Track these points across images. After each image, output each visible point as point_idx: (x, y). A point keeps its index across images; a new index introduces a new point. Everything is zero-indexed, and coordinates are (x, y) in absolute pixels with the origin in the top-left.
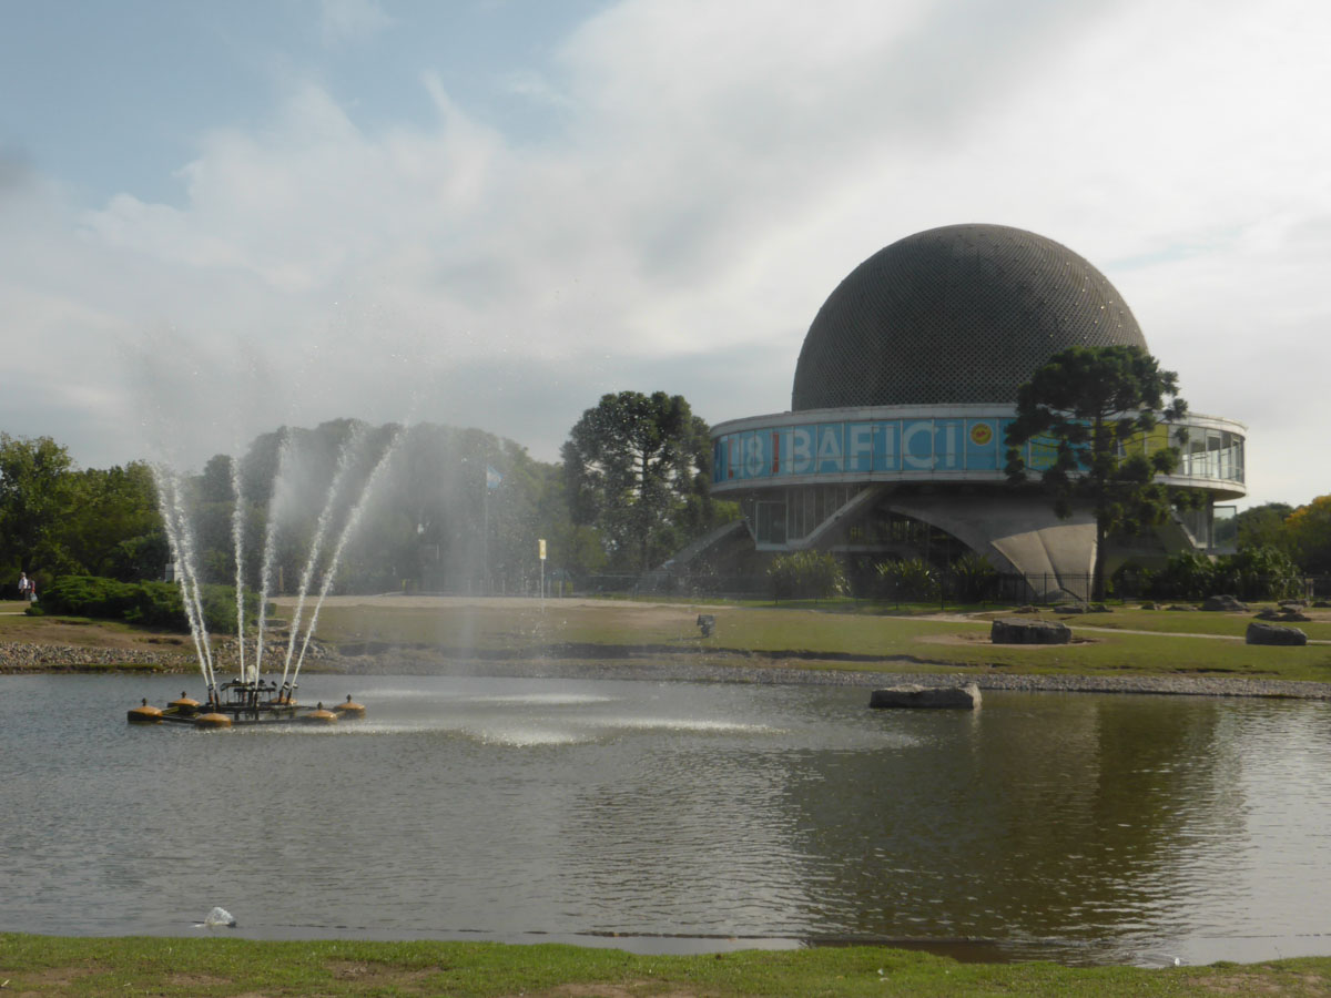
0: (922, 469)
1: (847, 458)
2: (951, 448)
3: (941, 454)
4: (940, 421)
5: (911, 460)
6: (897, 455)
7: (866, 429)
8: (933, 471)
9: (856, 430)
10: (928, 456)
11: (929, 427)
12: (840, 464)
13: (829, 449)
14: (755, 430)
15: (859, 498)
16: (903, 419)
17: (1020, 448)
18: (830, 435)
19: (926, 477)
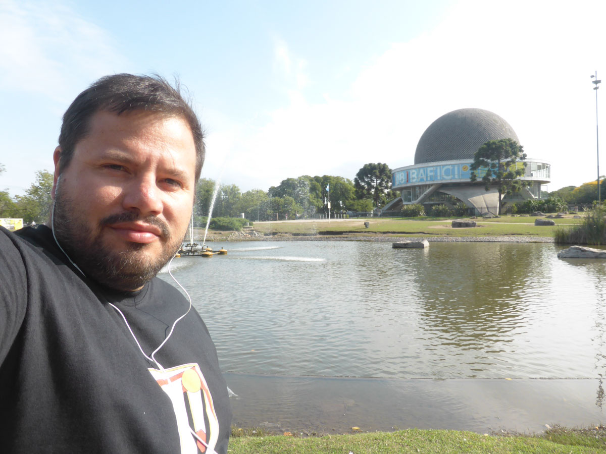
0: (448, 179)
1: (427, 177)
2: (456, 172)
3: (453, 174)
4: (453, 165)
5: (445, 177)
6: (441, 176)
7: (432, 169)
8: (451, 179)
9: (429, 169)
10: (450, 175)
11: (450, 167)
12: (425, 179)
13: (422, 175)
14: (402, 171)
15: (431, 188)
16: (442, 165)
17: (474, 171)
18: (422, 171)
19: (449, 181)
